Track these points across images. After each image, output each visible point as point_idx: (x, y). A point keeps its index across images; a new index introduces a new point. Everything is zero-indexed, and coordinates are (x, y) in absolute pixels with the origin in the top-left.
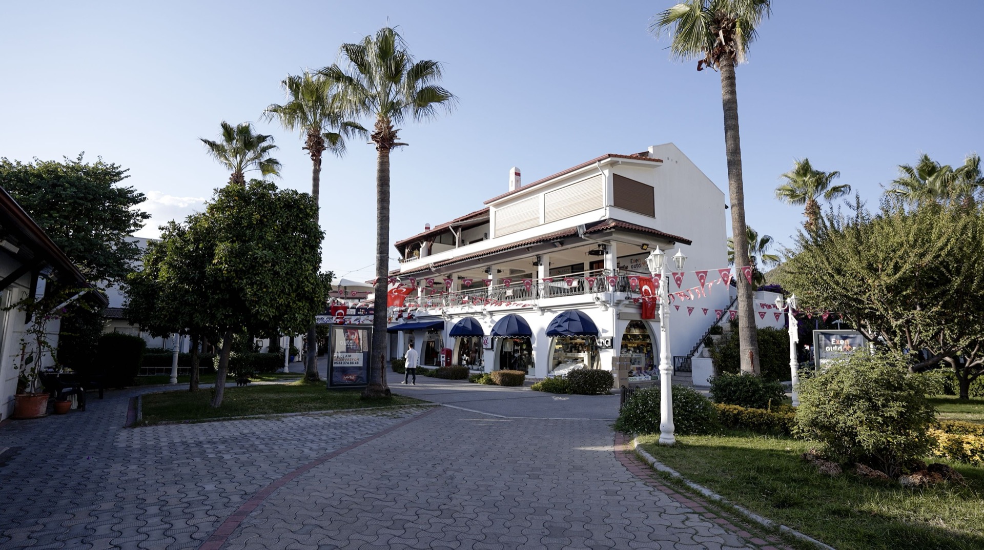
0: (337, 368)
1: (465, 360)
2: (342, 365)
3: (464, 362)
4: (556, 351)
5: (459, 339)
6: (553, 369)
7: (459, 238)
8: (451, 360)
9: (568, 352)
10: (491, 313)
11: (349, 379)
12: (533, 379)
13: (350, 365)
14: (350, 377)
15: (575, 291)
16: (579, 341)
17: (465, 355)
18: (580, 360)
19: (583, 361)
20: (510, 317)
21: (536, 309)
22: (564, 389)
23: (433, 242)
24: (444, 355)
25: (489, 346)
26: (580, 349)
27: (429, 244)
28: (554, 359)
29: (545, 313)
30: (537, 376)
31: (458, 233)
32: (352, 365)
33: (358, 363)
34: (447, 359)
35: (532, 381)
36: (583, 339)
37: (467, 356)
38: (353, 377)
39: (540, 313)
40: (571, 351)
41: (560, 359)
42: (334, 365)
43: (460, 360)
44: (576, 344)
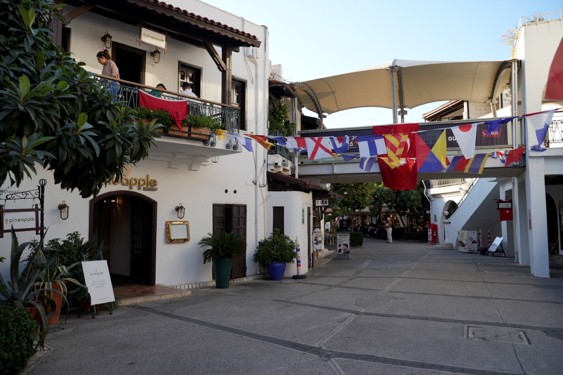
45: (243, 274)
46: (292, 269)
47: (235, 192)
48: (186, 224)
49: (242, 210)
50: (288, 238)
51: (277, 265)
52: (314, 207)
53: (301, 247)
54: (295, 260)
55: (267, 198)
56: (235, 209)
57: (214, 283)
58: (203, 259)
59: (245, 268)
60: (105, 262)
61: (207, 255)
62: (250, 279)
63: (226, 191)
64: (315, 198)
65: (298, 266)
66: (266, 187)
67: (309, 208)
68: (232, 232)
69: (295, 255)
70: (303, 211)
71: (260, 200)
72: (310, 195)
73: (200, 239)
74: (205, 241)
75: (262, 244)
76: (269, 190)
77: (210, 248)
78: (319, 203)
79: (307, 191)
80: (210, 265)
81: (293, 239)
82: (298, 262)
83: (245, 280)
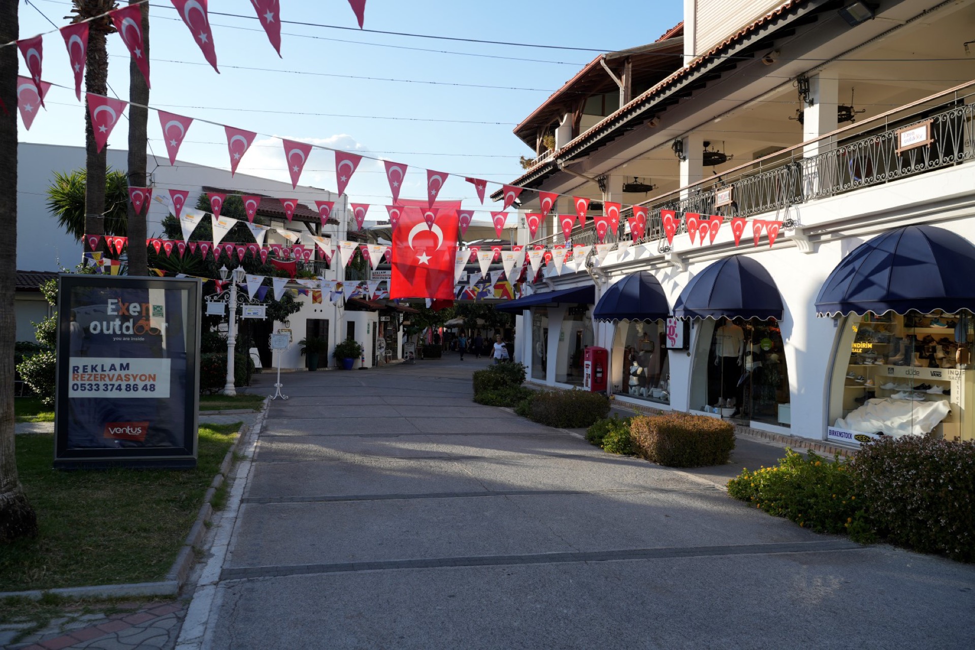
0: (82, 400)
1: (635, 374)
2: (101, 394)
3: (634, 380)
4: (855, 359)
5: (624, 325)
6: (848, 410)
7: (626, 87)
8: (605, 372)
9: (895, 364)
10: (684, 257)
11: (124, 437)
12: (783, 438)
13: (124, 394)
14: (128, 430)
15: (920, 160)
16: (937, 330)
17: (635, 364)
18: (935, 390)
19: (947, 393)
20: (724, 262)
21: (793, 233)
22: (840, 517)
23: (582, 112)
24: (590, 363)
25: (679, 344)
26: (940, 354)
27: (574, 117)
28: (849, 382)
29: (822, 247)
30: (795, 431)
31: (624, 77)
32: (132, 394)
33: (153, 388)
34: (594, 372)
35: (780, 445)
36: (951, 325)
37: (640, 365)
38: (139, 431)
39: (805, 246)
40: (907, 362)
41: (869, 384)
42: (72, 394)
43: (626, 373)
44: (928, 339)
45: (326, 366)
46: (359, 363)
47: (321, 311)
48: (290, 331)
49: (325, 323)
50: (356, 343)
51: (348, 360)
52: (380, 322)
53: (365, 349)
54: (361, 357)
55: (344, 315)
56: (321, 323)
57: (307, 369)
58: (301, 352)
59: (327, 362)
60: (256, 349)
61: (303, 351)
62: (330, 369)
63: (315, 311)
64: (380, 315)
65: (363, 361)
66: (343, 308)
67: (375, 323)
68: (319, 337)
69: (360, 354)
70: (369, 325)
71: (338, 316)
72: (377, 313)
73: (299, 341)
74: (301, 342)
75: (338, 347)
76: (345, 309)
77: (305, 346)
78: (383, 319)
79: (374, 310)
80: (304, 358)
81: (359, 343)
82: (363, 358)
83: (327, 369)
